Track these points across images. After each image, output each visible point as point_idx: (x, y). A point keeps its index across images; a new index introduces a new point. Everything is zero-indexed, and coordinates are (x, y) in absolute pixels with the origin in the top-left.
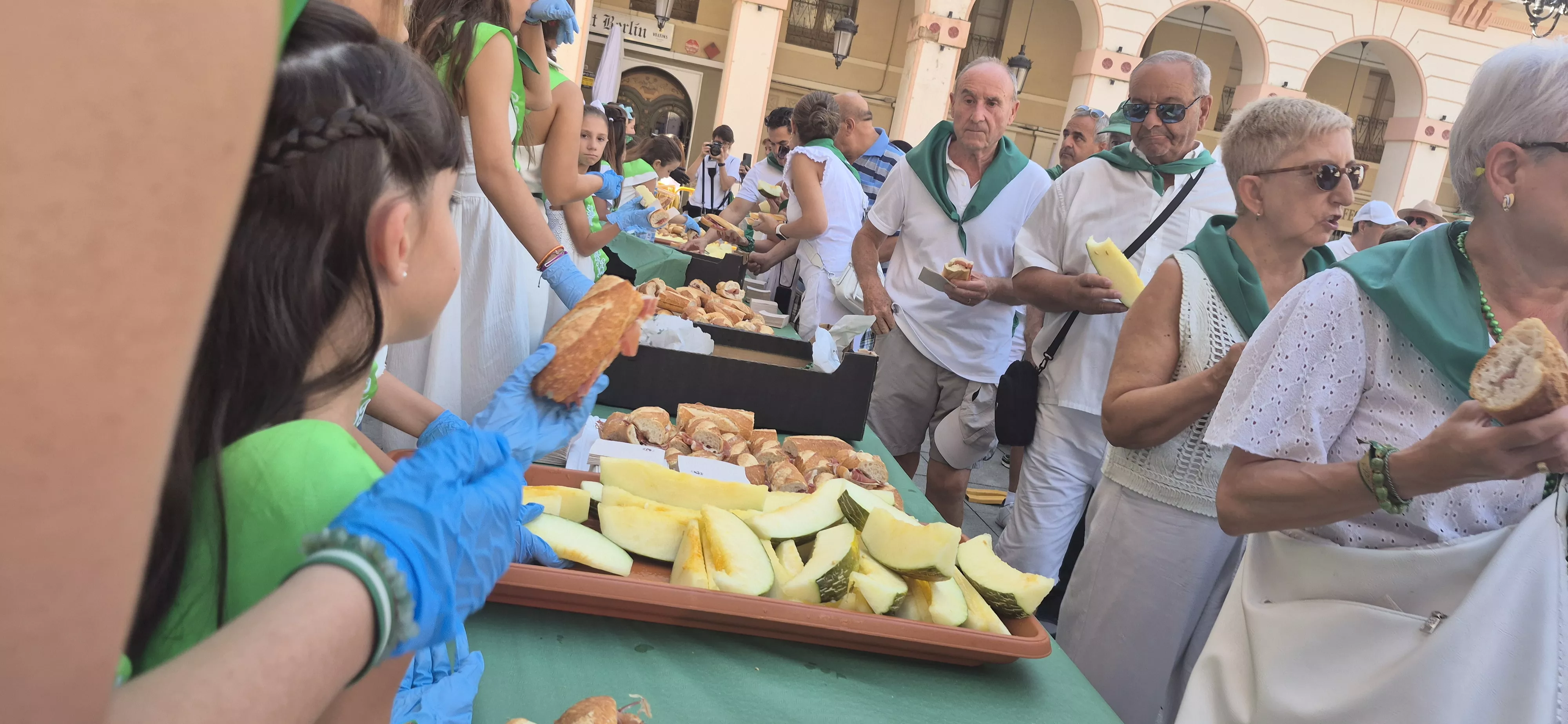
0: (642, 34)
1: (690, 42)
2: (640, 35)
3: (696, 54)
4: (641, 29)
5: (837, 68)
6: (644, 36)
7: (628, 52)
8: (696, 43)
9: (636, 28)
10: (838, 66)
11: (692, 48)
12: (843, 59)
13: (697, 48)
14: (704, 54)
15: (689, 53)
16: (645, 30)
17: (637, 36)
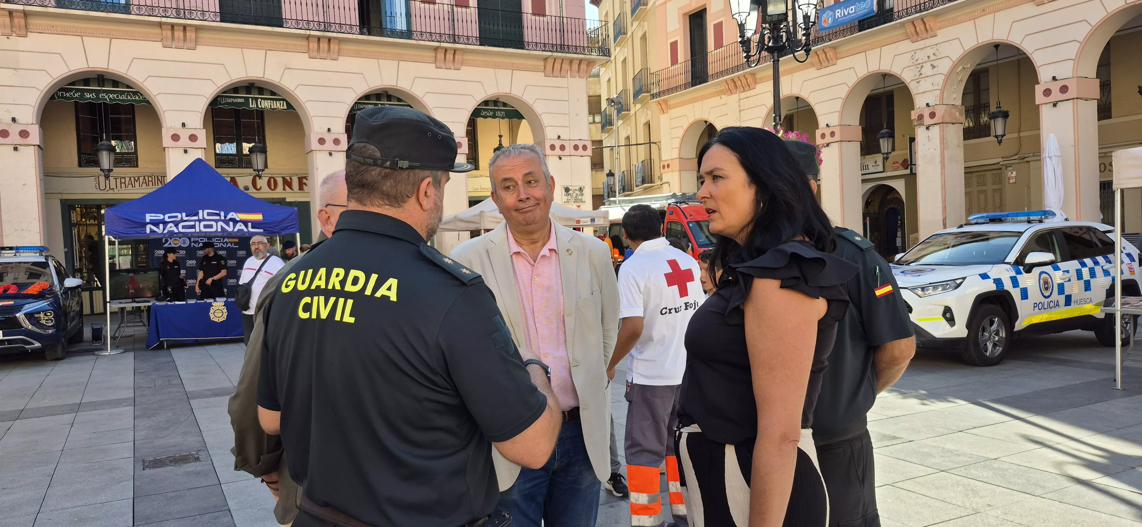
0: (867, 168)
1: (894, 163)
2: (866, 169)
3: (898, 169)
4: (865, 166)
5: (1000, 145)
6: (868, 169)
7: (864, 181)
8: (897, 163)
9: (863, 166)
10: (1000, 143)
11: (896, 166)
12: (1002, 137)
13: (898, 165)
14: (901, 167)
15: (895, 170)
16: (868, 165)
17: (865, 170)
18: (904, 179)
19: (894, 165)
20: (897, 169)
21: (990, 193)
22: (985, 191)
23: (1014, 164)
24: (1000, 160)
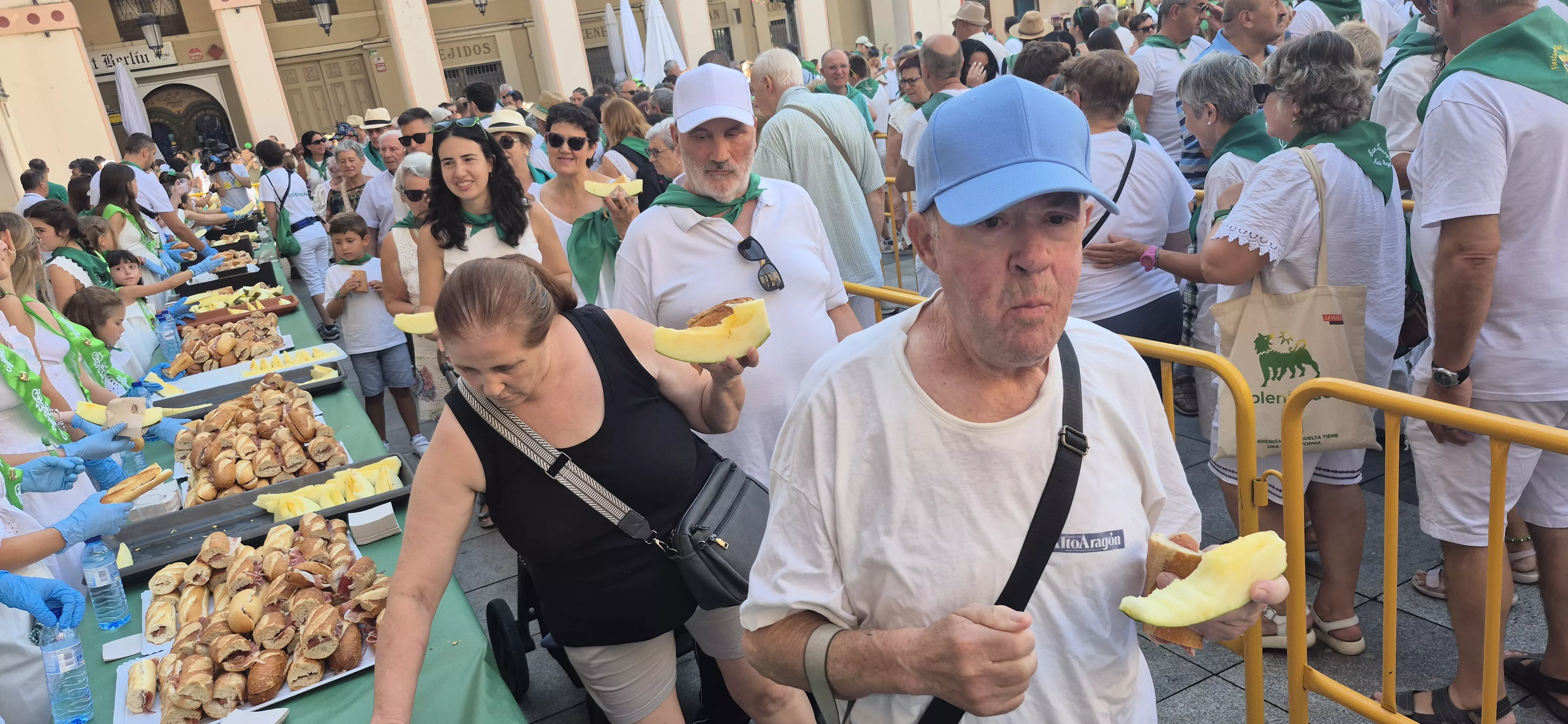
0: (145, 60)
1: (192, 51)
2: (143, 62)
3: (203, 60)
4: (141, 56)
6: (148, 61)
7: (139, 80)
8: (198, 50)
9: (136, 57)
11: (198, 55)
13: (201, 54)
14: (209, 58)
15: (195, 61)
16: (146, 55)
17: (141, 63)
18: (216, 74)
19: (194, 55)
20: (200, 60)
21: (348, 85)
22: (341, 84)
23: (378, 48)
24: (361, 43)
